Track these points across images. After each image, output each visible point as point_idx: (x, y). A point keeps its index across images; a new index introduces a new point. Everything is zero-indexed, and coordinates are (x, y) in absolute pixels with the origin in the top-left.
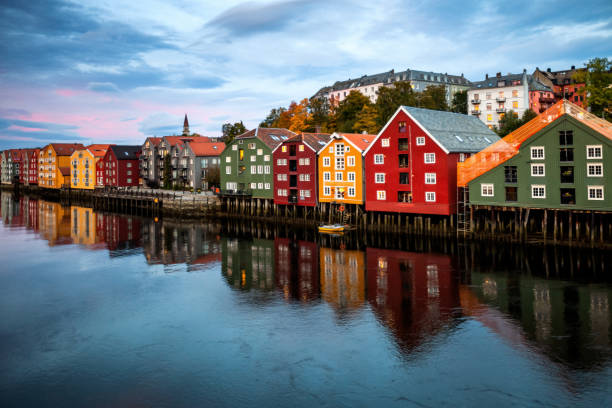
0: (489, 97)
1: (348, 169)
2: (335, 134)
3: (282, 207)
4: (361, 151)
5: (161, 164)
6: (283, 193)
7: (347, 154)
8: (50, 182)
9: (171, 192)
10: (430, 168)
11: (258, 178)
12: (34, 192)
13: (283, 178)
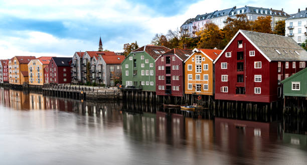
0: (300, 23)
1: (204, 72)
2: (195, 49)
3: (161, 97)
4: (212, 60)
5: (85, 69)
6: (162, 88)
7: (204, 62)
8: (16, 81)
9: (91, 88)
10: (258, 72)
11: (146, 78)
12: (7, 86)
13: (161, 78)
